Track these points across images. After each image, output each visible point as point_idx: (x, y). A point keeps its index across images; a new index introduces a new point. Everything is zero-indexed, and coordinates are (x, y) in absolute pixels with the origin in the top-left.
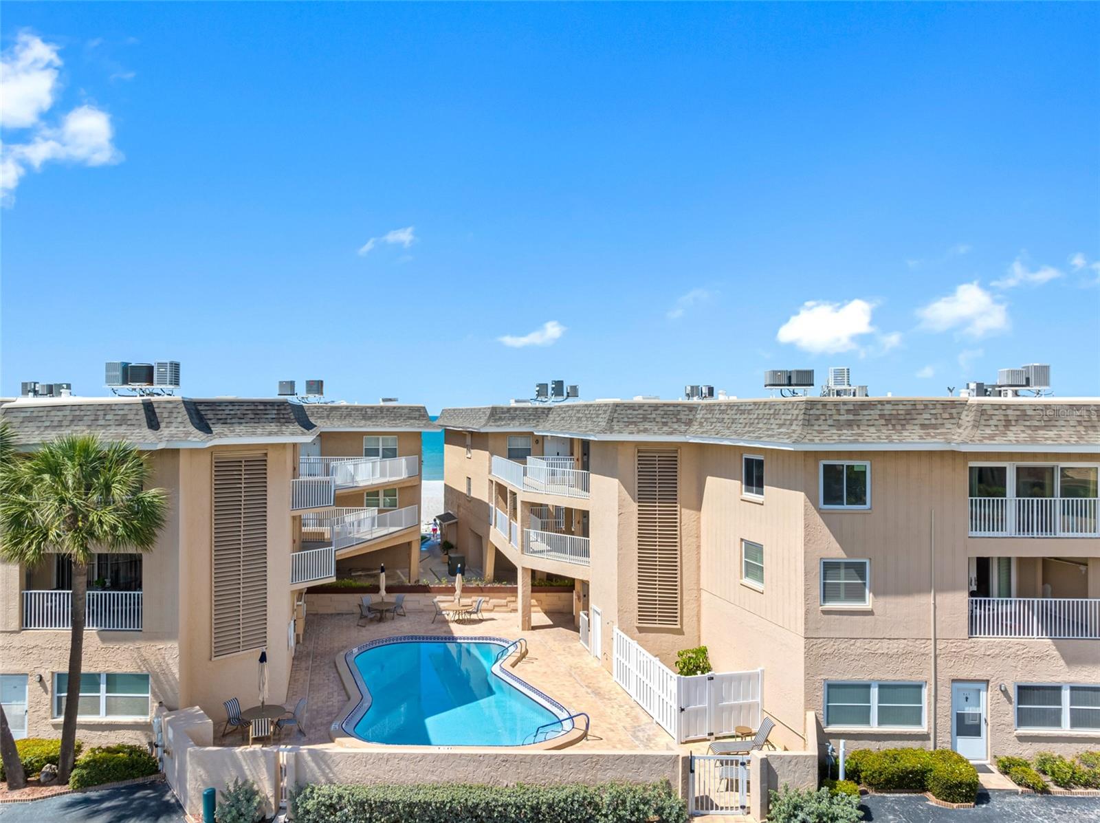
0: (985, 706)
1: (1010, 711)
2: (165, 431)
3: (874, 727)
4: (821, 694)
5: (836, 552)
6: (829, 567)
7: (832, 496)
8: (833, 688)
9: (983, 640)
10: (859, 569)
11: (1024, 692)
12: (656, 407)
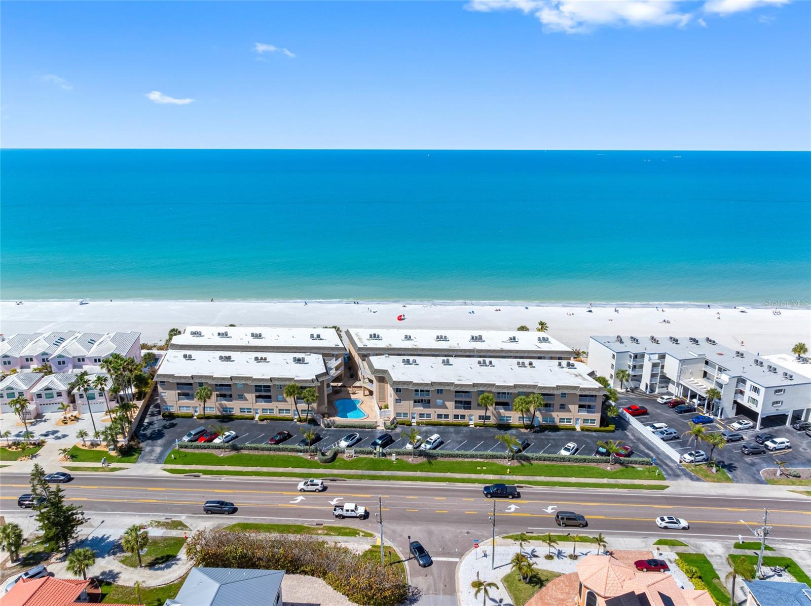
0: (415, 416)
1: (418, 416)
2: (315, 383)
3: (402, 418)
4: (395, 414)
5: (397, 398)
6: (397, 400)
7: (397, 391)
8: (397, 413)
9: (415, 408)
10: (400, 400)
11: (420, 414)
12: (381, 370)
